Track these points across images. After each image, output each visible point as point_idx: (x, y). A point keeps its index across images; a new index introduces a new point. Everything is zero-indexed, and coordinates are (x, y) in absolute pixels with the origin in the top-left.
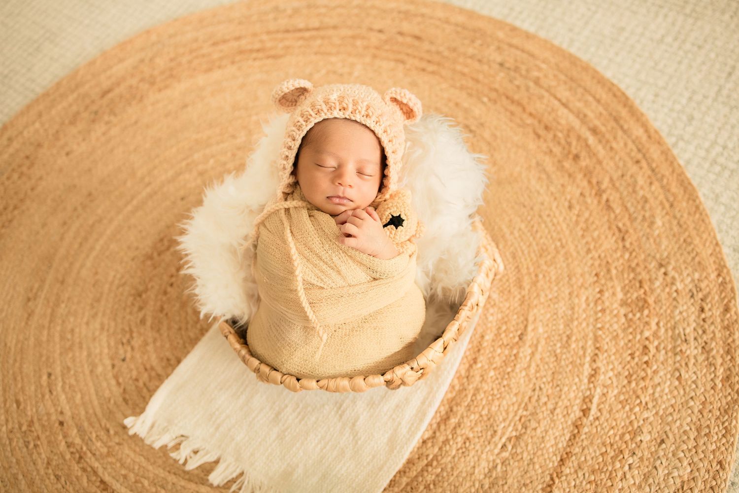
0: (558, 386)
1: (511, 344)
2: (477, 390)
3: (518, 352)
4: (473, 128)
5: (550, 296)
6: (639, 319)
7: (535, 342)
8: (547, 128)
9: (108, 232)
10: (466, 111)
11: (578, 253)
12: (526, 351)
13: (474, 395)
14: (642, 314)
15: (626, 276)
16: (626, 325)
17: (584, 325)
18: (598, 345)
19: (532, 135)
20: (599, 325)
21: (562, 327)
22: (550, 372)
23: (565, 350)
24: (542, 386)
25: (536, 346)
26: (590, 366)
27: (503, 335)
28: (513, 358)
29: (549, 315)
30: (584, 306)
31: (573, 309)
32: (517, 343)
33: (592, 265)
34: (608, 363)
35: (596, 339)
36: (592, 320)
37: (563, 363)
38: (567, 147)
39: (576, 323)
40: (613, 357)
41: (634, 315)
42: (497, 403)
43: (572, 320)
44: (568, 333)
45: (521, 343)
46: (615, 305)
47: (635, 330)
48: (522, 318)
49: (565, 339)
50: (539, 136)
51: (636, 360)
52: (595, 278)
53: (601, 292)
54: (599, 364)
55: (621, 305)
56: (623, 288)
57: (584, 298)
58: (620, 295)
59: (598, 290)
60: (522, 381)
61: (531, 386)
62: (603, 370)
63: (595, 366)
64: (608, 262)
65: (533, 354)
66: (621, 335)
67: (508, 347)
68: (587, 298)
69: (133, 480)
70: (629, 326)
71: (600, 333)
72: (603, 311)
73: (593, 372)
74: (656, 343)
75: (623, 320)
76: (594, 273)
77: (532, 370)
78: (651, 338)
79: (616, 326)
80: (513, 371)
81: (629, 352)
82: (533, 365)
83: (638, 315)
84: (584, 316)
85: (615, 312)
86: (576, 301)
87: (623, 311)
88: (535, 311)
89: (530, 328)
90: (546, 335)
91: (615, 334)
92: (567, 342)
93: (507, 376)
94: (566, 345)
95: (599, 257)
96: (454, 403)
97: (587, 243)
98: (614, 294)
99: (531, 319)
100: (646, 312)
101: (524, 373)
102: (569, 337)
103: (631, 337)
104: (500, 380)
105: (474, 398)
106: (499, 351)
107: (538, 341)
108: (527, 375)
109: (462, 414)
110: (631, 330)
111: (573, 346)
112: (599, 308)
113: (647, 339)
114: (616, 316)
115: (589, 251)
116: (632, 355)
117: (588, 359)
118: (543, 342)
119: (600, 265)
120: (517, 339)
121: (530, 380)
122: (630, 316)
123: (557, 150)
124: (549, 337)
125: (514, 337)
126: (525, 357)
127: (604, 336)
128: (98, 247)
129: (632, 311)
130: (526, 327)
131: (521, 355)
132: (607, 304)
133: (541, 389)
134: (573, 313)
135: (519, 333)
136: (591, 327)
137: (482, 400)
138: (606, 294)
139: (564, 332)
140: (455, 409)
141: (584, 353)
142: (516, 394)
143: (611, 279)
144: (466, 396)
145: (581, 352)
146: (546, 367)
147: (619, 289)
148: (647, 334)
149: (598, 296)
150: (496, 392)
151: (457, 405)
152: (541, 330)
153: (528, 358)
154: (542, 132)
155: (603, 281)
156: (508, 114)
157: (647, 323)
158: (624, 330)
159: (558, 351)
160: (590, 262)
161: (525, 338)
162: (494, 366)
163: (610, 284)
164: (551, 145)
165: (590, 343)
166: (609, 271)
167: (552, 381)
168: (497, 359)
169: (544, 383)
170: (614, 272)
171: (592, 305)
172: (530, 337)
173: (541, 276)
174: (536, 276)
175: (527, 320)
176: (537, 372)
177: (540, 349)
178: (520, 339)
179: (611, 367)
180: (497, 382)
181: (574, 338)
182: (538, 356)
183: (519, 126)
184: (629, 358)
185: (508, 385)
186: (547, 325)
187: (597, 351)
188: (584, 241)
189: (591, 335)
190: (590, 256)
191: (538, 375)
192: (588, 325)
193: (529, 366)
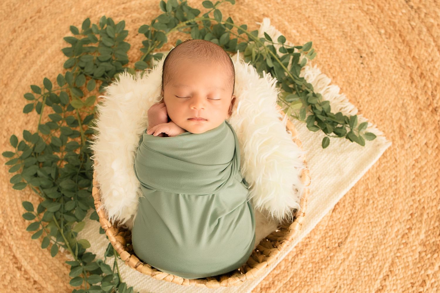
0: (353, 289)
1: (331, 248)
2: (296, 274)
3: (334, 255)
4: (364, 55)
5: (372, 220)
6: (429, 259)
7: (348, 252)
8: (422, 75)
9: (49, 51)
10: (364, 36)
11: (405, 192)
12: (341, 256)
13: (292, 277)
14: (432, 257)
15: (433, 222)
16: (418, 260)
17: (388, 250)
18: (392, 269)
19: (408, 78)
20: (398, 254)
21: (372, 246)
22: (351, 278)
23: (367, 265)
24: (342, 286)
25: (348, 255)
26: (381, 282)
27: (328, 239)
28: (329, 258)
29: (366, 234)
30: (393, 235)
31: (385, 235)
32: (336, 248)
33: (412, 206)
34: (394, 284)
35: (393, 264)
36: (395, 248)
37: (363, 274)
38: (431, 98)
39: (383, 247)
40: (399, 281)
41: (426, 255)
42: (306, 288)
43: (381, 244)
44: (374, 253)
45: (338, 249)
46: (416, 243)
47: (422, 266)
48: (346, 230)
49: (370, 256)
50: (413, 81)
51: (414, 288)
52: (410, 217)
53: (410, 229)
54: (387, 283)
55: (420, 245)
56: (427, 232)
57: (396, 230)
58: (422, 236)
59: (408, 227)
60: (330, 277)
61: (334, 283)
62: (388, 288)
63: (384, 284)
64: (424, 207)
65: (344, 260)
66: (411, 267)
67: (328, 249)
68: (398, 230)
69: (37, 263)
70: (419, 262)
71: (397, 260)
72: (406, 244)
73: (381, 288)
74: (433, 281)
75: (417, 256)
76: (411, 212)
77: (339, 273)
78: (431, 276)
79: (410, 259)
80: (325, 268)
81: (412, 281)
82: (341, 269)
83: (429, 256)
84: (391, 243)
85: (414, 248)
86: (390, 230)
87: (420, 249)
88: (357, 228)
89: (349, 240)
90: (358, 249)
91: (407, 264)
92: (371, 259)
93: (320, 271)
94: (369, 262)
95: (419, 201)
96: (277, 278)
97: (414, 187)
98: (418, 234)
99: (352, 233)
100: (436, 255)
101: (332, 272)
102: (373, 256)
103: (417, 270)
104: (314, 272)
105: (292, 280)
106: (321, 250)
107: (351, 252)
108: (334, 274)
109: (280, 288)
110: (419, 265)
111: (375, 263)
112: (404, 241)
113: (428, 275)
114: (413, 251)
115: (413, 194)
116: (413, 284)
117: (381, 276)
118: (354, 253)
119: (417, 208)
120: (337, 245)
121: (335, 279)
122: (423, 254)
123: (422, 98)
124: (360, 251)
125: (335, 243)
126: (338, 261)
127: (398, 264)
128: (39, 63)
129: (425, 251)
130: (346, 238)
131: (335, 258)
132: (411, 239)
133: (340, 288)
134: (384, 239)
135: (340, 241)
136: (392, 254)
137: (296, 282)
138: (413, 232)
139: (372, 251)
140: (276, 283)
141: (380, 271)
142: (322, 286)
143: (421, 221)
144: (287, 276)
145: (378, 270)
146: (350, 273)
147: (423, 231)
148: (429, 272)
149: (407, 231)
150: (308, 280)
151: (279, 281)
152: (356, 244)
153: (340, 262)
154: (416, 78)
155: (414, 222)
156: (396, 51)
157: (432, 264)
158: (414, 264)
159: (362, 264)
160: (412, 203)
161: (342, 246)
162: (314, 260)
163: (418, 225)
164: (419, 92)
165: (387, 265)
166: (422, 215)
167: (350, 284)
168: (318, 255)
169: (344, 284)
170: (425, 216)
171: (399, 237)
172: (346, 246)
173: (371, 202)
174: (368, 200)
175: (349, 233)
176: (342, 274)
177: (350, 257)
178: (339, 246)
179: (395, 287)
180: (311, 273)
181: (377, 258)
182: (347, 263)
183: (401, 66)
184: (410, 286)
185: (319, 278)
186: (362, 242)
187: (389, 273)
188: (413, 185)
189: (390, 260)
190: (413, 198)
191: (342, 277)
192: (391, 251)
193: (338, 269)
